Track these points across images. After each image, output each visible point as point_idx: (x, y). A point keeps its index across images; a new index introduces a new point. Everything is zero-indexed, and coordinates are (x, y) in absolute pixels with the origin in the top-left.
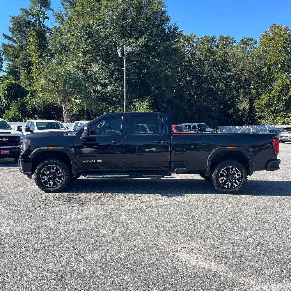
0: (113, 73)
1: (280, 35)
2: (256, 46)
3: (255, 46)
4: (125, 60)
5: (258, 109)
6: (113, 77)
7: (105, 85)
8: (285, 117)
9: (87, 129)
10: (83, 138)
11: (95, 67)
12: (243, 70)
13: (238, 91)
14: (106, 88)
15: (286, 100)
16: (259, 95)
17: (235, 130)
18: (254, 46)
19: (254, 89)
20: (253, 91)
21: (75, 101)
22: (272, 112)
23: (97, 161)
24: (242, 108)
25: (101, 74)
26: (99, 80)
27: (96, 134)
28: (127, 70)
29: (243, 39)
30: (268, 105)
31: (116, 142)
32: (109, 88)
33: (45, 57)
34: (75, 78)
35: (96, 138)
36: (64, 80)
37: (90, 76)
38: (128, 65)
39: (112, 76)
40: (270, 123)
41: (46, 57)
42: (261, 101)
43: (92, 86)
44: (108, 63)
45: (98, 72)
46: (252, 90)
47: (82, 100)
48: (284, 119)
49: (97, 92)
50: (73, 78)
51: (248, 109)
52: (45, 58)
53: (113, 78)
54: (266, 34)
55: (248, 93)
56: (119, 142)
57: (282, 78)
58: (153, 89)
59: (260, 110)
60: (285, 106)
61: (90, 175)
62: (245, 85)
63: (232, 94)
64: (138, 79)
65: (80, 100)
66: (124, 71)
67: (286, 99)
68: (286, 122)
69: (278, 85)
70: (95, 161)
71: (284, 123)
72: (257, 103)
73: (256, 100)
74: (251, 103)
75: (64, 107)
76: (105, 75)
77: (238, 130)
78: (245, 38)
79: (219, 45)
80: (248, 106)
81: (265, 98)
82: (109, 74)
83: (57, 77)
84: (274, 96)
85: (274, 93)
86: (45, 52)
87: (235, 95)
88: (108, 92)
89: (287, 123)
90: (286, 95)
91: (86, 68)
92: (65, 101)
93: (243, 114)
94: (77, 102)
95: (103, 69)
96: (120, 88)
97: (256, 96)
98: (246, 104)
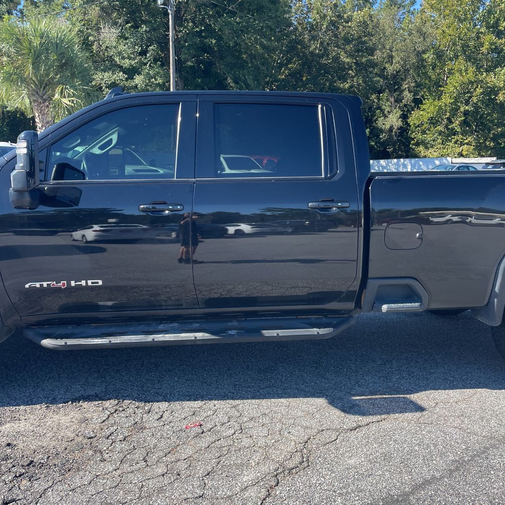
0: (146, 48)
2: (414, 9)
3: (412, 9)
4: (172, 15)
5: (415, 128)
6: (146, 56)
7: (131, 72)
8: (462, 144)
9: (25, 151)
10: (19, 192)
11: (109, 35)
12: (392, 57)
13: (379, 94)
14: (132, 79)
15: (466, 113)
16: (418, 102)
17: (378, 167)
18: (410, 10)
19: (410, 92)
20: (408, 96)
21: (63, 100)
22: (440, 133)
23: (83, 283)
24: (388, 127)
25: (121, 47)
26: (117, 59)
27: (82, 175)
28: (177, 41)
30: (433, 122)
31: (158, 207)
32: (138, 80)
33: (3, 14)
34: (59, 49)
35: (81, 191)
36: (35, 51)
37: (98, 52)
38: (176, 31)
39: (143, 53)
40: (435, 154)
41: (7, 14)
42: (422, 113)
43: (103, 73)
44: (136, 27)
45: (114, 44)
46: (406, 93)
47: (78, 97)
48: (462, 147)
49: (113, 86)
50: (55, 48)
51: (398, 129)
52: (4, 18)
53: (146, 58)
55: (398, 100)
56: (169, 210)
58: (229, 83)
59: (419, 129)
60: (465, 123)
61: (56, 338)
62: (394, 84)
63: (371, 100)
64: (199, 62)
65: (72, 97)
66: (169, 38)
67: (467, 111)
68: (464, 153)
69: (453, 85)
70: (73, 283)
71: (461, 155)
72: (415, 118)
73: (412, 112)
74: (404, 117)
75: (39, 115)
76: (129, 51)
77: (383, 167)
79: (346, 6)
80: (400, 122)
81: (429, 108)
82: (138, 49)
83: (19, 45)
84: (446, 105)
85: (446, 100)
86: (5, 5)
87: (374, 102)
88: (136, 86)
89: (467, 155)
90: (467, 103)
91: (90, 35)
92: (40, 100)
93: (391, 136)
94: (68, 103)
95: (126, 39)
96: (160, 81)
97: (413, 104)
98: (395, 120)
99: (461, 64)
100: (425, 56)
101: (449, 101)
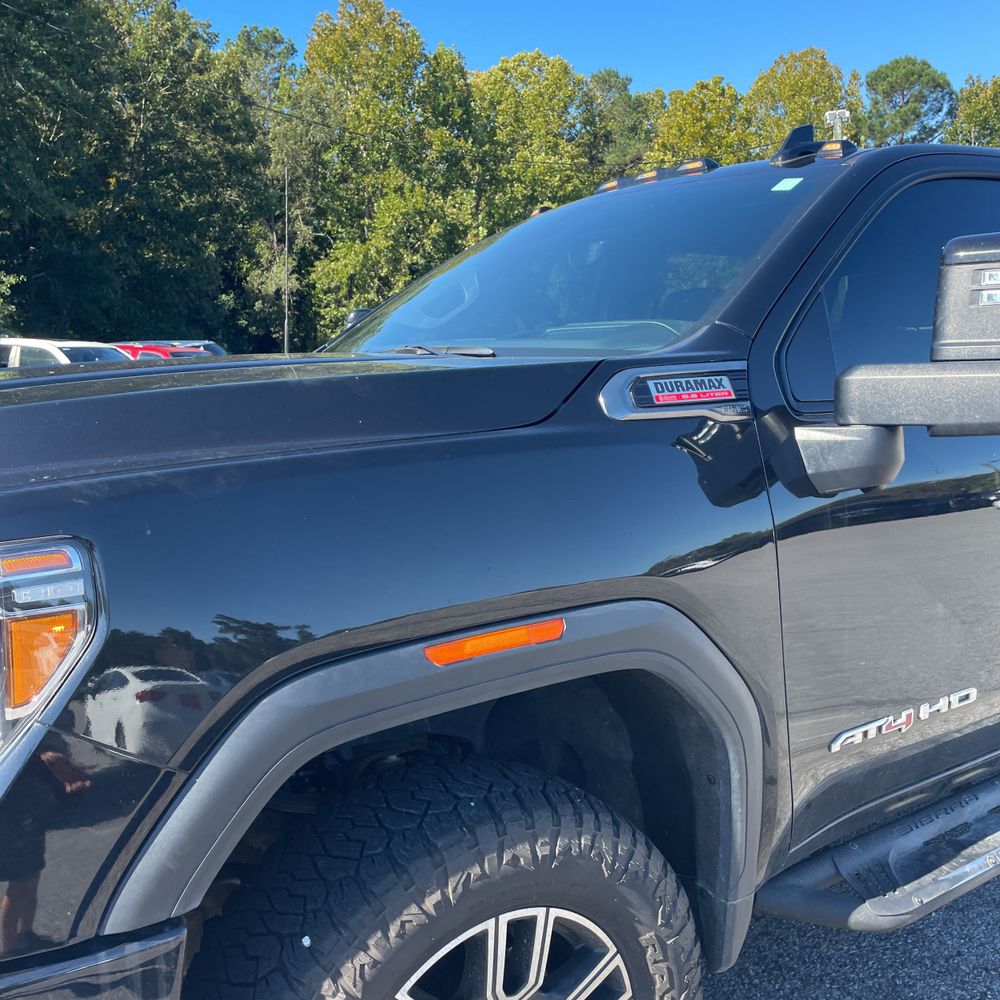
1: (387, 35)
2: (294, 64)
3: (289, 62)
5: (325, 293)
15: (415, 268)
16: (323, 244)
18: (285, 65)
19: (306, 223)
20: (305, 233)
24: (271, 289)
29: (247, 32)
30: (357, 283)
42: (334, 265)
46: (300, 225)
51: (292, 294)
54: (328, 25)
57: (399, 190)
59: (331, 297)
67: (417, 264)
69: (389, 214)
72: (328, 272)
73: (316, 263)
74: (302, 272)
78: (256, 29)
80: (294, 280)
81: (348, 257)
85: (379, 242)
90: (416, 249)
97: (316, 248)
98: (284, 275)
99: (395, 176)
100: (326, 157)
101: (384, 244)
